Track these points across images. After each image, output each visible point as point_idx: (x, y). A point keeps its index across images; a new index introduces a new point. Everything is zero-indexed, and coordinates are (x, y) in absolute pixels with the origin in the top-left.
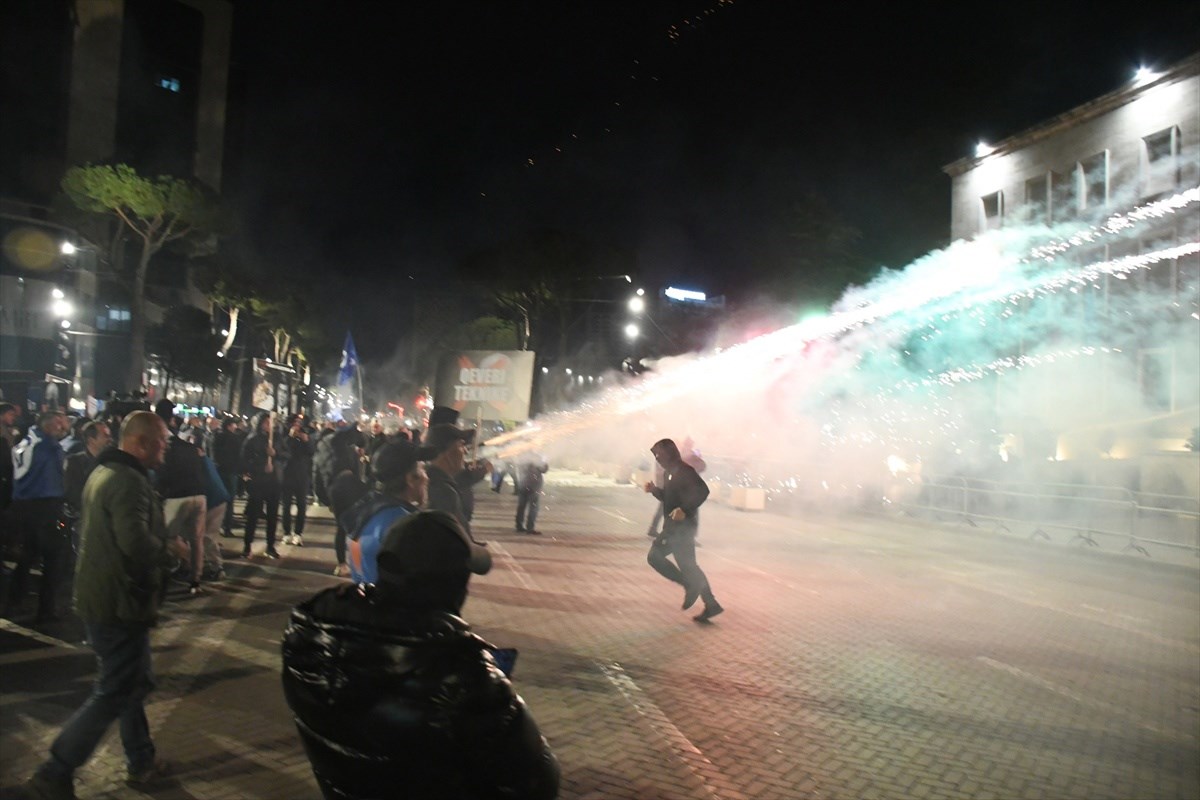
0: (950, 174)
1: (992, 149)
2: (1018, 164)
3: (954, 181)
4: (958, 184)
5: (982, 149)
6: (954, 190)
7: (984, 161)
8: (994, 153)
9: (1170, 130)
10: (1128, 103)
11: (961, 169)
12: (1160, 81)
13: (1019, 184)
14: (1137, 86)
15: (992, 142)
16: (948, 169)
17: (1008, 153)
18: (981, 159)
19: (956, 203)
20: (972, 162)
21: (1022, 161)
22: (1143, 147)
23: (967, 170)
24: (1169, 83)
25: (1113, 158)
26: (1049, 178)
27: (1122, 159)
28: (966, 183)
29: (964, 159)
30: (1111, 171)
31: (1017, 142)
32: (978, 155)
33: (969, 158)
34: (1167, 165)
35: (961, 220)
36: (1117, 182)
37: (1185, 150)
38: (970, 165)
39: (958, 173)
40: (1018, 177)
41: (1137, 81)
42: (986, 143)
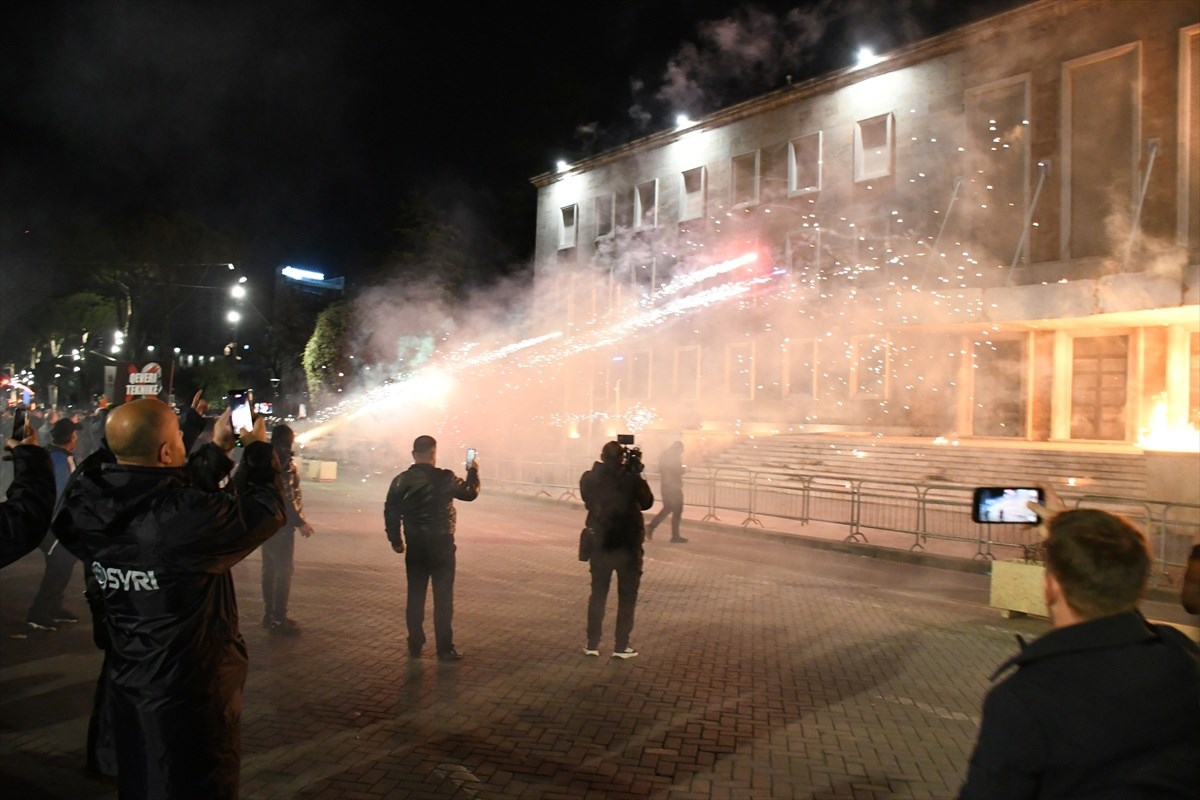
0: (537, 185)
1: (571, 167)
2: (589, 182)
3: (540, 191)
4: (542, 195)
5: (562, 166)
6: (539, 199)
7: (564, 177)
8: (572, 170)
9: (700, 168)
10: (672, 142)
11: (546, 181)
12: (694, 128)
13: (591, 200)
14: (677, 130)
15: (571, 160)
16: (534, 180)
17: (583, 172)
18: (561, 174)
19: (539, 210)
20: (553, 176)
21: (593, 181)
22: (682, 179)
23: (550, 183)
24: (699, 130)
25: (661, 186)
26: (614, 197)
27: (667, 188)
28: (549, 194)
29: (548, 173)
30: (660, 196)
31: (590, 163)
32: (559, 171)
33: (552, 173)
34: (698, 197)
35: (544, 227)
36: (663, 206)
37: (710, 187)
38: (552, 180)
39: (542, 186)
40: (590, 194)
41: (678, 125)
42: (565, 161)
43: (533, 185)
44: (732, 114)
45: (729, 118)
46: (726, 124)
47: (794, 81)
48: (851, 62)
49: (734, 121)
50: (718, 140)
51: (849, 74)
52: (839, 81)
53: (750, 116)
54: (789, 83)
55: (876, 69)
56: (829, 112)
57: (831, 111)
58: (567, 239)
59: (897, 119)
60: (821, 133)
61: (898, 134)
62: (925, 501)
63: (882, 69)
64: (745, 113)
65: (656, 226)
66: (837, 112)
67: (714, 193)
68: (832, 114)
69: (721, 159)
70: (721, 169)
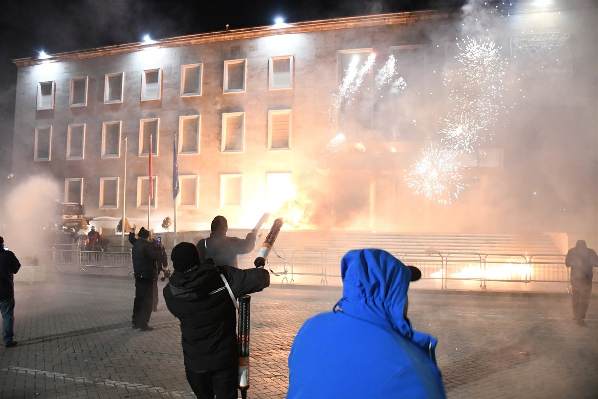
0: (18, 65)
1: (49, 57)
2: (66, 68)
3: (19, 69)
4: (22, 72)
5: (43, 55)
6: (19, 74)
7: (43, 62)
8: (51, 59)
9: (159, 69)
10: (136, 51)
11: (27, 63)
12: (154, 45)
13: (68, 80)
14: (143, 44)
15: (49, 52)
16: (16, 61)
17: (61, 61)
18: (41, 60)
19: (20, 82)
20: (35, 60)
21: (70, 67)
22: (143, 75)
23: (34, 65)
24: (159, 47)
25: (126, 77)
26: (87, 80)
27: (131, 79)
28: (28, 73)
29: (30, 58)
30: (125, 83)
31: (68, 56)
32: (40, 58)
33: (34, 58)
34: (156, 86)
35: (24, 94)
36: (128, 90)
37: (164, 81)
38: (32, 63)
39: (23, 66)
40: (66, 76)
41: (144, 41)
42: (45, 51)
43: (14, 64)
44: (184, 41)
45: (182, 43)
46: (178, 46)
47: (230, 28)
48: (270, 23)
49: (185, 45)
50: (172, 55)
51: (268, 31)
52: (260, 33)
53: (195, 44)
54: (227, 29)
55: (284, 30)
56: (251, 49)
58: (43, 103)
59: (296, 59)
60: (246, 60)
61: (296, 67)
63: (288, 32)
64: (193, 42)
65: (122, 101)
66: (257, 49)
67: (168, 86)
68: (254, 50)
69: (173, 66)
70: (173, 72)
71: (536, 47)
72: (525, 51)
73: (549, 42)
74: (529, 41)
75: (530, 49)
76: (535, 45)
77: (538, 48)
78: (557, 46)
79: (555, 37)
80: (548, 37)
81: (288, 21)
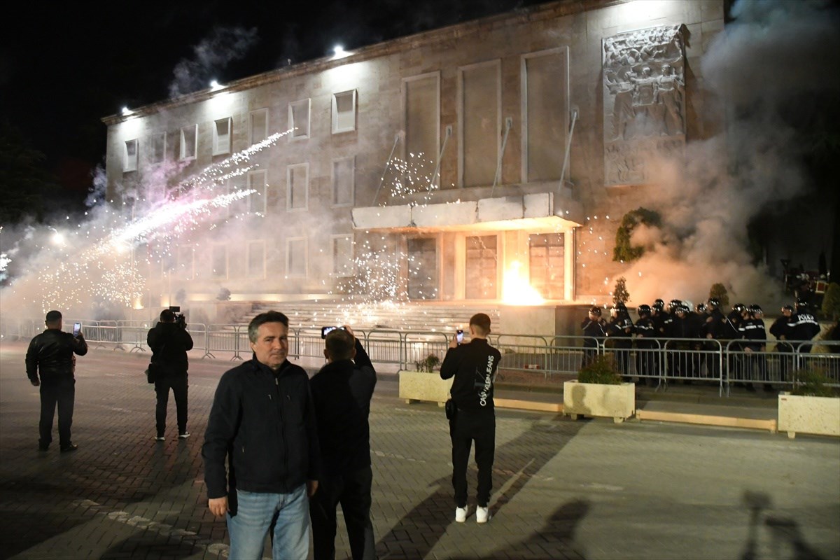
0: (107, 123)
1: (133, 113)
2: (147, 124)
3: (109, 128)
4: (111, 131)
5: (126, 111)
6: (108, 134)
7: (128, 118)
8: (134, 115)
9: (228, 118)
10: (208, 99)
11: (113, 121)
12: (223, 90)
13: (148, 137)
14: (212, 90)
15: (131, 108)
16: (105, 119)
17: (142, 116)
18: (126, 117)
19: (109, 143)
20: (121, 118)
21: (150, 122)
22: (215, 125)
23: (120, 123)
24: (227, 92)
25: (199, 129)
26: (165, 135)
27: (204, 131)
28: (116, 131)
29: (115, 115)
30: (198, 137)
31: (148, 110)
32: (124, 115)
33: (119, 116)
34: (227, 138)
35: (112, 155)
36: (202, 143)
37: (234, 132)
38: (119, 120)
39: (111, 124)
40: (149, 132)
41: (212, 88)
42: (128, 108)
43: (103, 123)
44: (251, 83)
45: (249, 85)
46: (246, 89)
47: (292, 63)
48: (332, 53)
49: (252, 87)
50: (240, 100)
51: (329, 62)
52: (323, 66)
53: (262, 85)
54: (289, 64)
55: (346, 60)
56: (316, 86)
57: (318, 85)
58: (130, 164)
59: (359, 94)
60: (310, 100)
61: (359, 104)
62: (368, 341)
63: (350, 60)
64: (259, 83)
65: (196, 158)
66: (321, 86)
67: (238, 137)
68: (318, 87)
69: (242, 113)
70: (242, 119)
71: (636, 48)
72: (622, 54)
73: (653, 39)
74: (628, 39)
75: (628, 52)
76: (635, 46)
77: (639, 49)
78: (664, 43)
79: (661, 31)
80: (652, 32)
81: (348, 48)
